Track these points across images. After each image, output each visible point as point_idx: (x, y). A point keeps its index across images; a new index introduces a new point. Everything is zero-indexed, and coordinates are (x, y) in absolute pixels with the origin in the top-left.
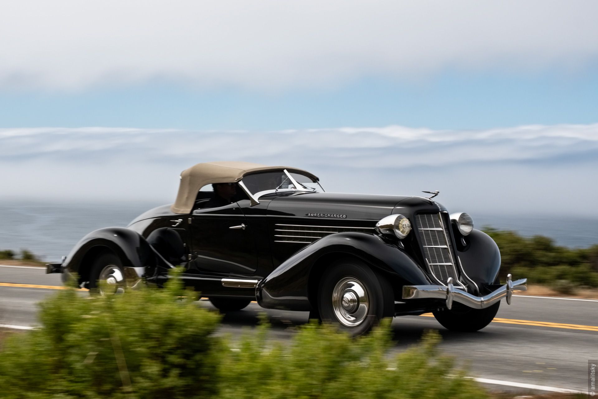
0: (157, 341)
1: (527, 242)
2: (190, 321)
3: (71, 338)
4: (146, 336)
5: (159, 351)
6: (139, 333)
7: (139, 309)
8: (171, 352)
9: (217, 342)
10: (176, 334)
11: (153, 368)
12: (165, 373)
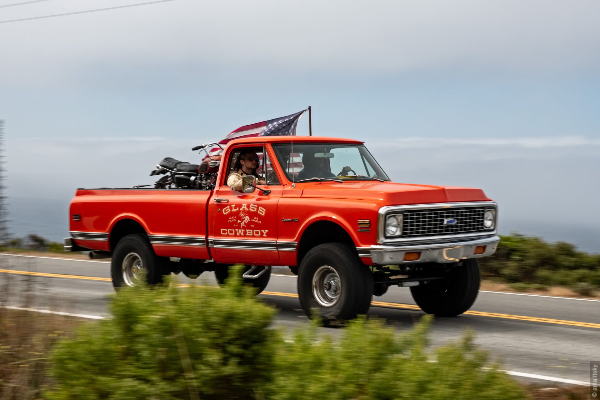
0: (219, 332)
1: (551, 248)
2: (249, 315)
3: (140, 328)
4: (208, 327)
5: (220, 341)
7: (202, 303)
8: (230, 342)
10: (235, 326)
11: (214, 357)
12: (225, 362)
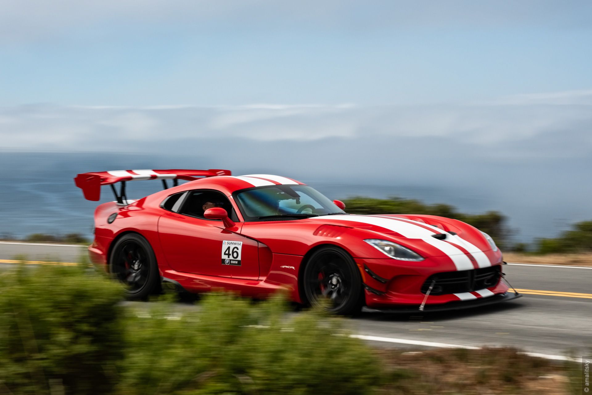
0: (69, 311)
2: (99, 292)
4: (57, 306)
6: (53, 304)
7: (50, 282)
8: (80, 321)
9: (122, 311)
10: (85, 304)
11: (63, 336)
12: (74, 341)
